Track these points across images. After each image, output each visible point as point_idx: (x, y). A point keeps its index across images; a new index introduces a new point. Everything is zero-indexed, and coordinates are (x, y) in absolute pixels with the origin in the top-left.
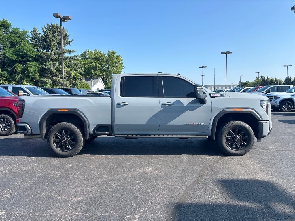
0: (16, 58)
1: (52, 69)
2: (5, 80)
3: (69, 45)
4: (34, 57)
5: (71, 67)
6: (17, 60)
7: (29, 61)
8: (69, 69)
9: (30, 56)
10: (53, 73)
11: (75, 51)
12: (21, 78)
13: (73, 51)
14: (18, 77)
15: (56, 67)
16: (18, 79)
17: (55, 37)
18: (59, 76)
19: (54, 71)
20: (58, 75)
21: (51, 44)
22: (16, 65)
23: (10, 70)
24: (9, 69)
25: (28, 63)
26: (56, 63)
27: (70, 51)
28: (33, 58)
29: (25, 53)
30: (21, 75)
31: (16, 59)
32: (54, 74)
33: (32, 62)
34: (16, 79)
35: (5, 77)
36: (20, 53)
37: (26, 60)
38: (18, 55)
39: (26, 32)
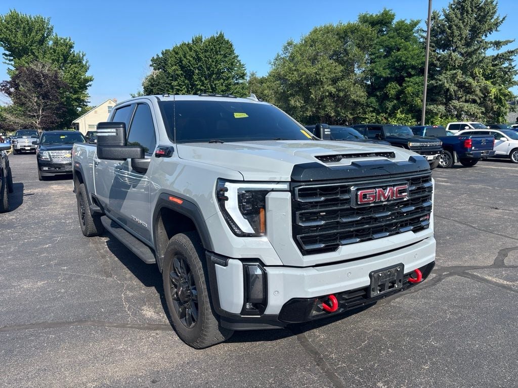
0: (389, 74)
1: (447, 85)
2: (372, 112)
3: (496, 30)
4: (420, 66)
5: (495, 77)
6: (391, 77)
7: (410, 76)
8: (489, 83)
9: (413, 67)
10: (451, 94)
11: (511, 42)
12: (394, 106)
13: (506, 43)
14: (390, 105)
15: (456, 80)
16: (390, 108)
17: (463, 22)
18: (464, 98)
19: (453, 88)
20: (460, 96)
21: (453, 36)
22: (389, 85)
23: (381, 96)
24: (378, 94)
25: (407, 79)
26: (456, 73)
27: (497, 44)
28: (418, 68)
29: (403, 62)
30: (395, 101)
31: (389, 76)
32: (453, 94)
33: (415, 77)
34: (388, 108)
35: (373, 108)
36: (396, 64)
37: (405, 75)
38: (393, 68)
39: (414, 24)
